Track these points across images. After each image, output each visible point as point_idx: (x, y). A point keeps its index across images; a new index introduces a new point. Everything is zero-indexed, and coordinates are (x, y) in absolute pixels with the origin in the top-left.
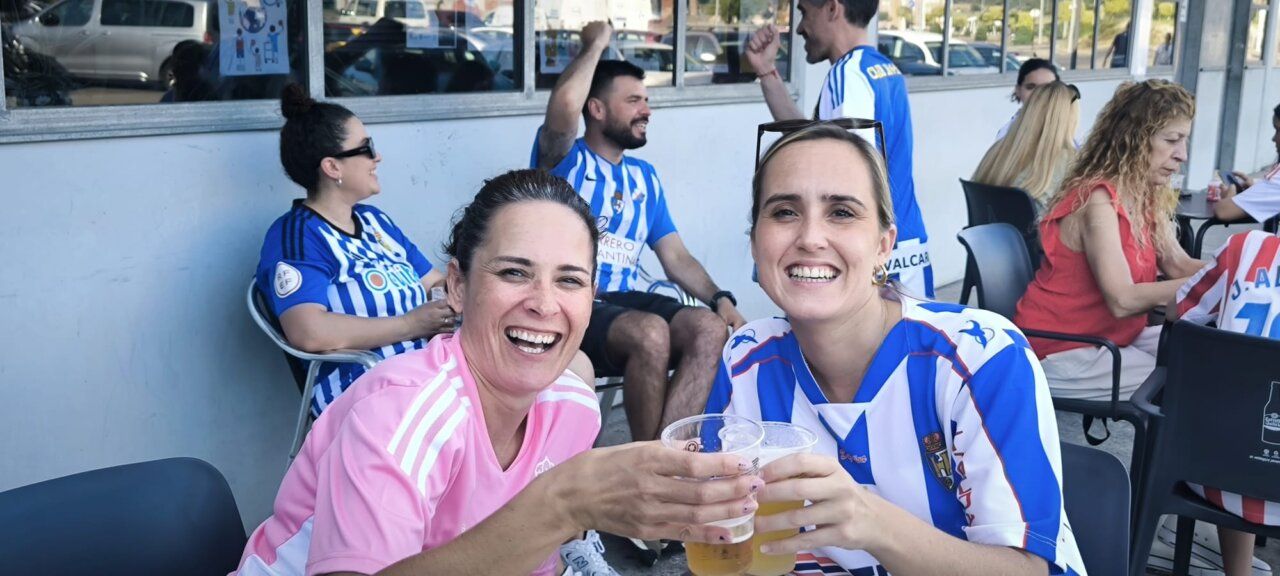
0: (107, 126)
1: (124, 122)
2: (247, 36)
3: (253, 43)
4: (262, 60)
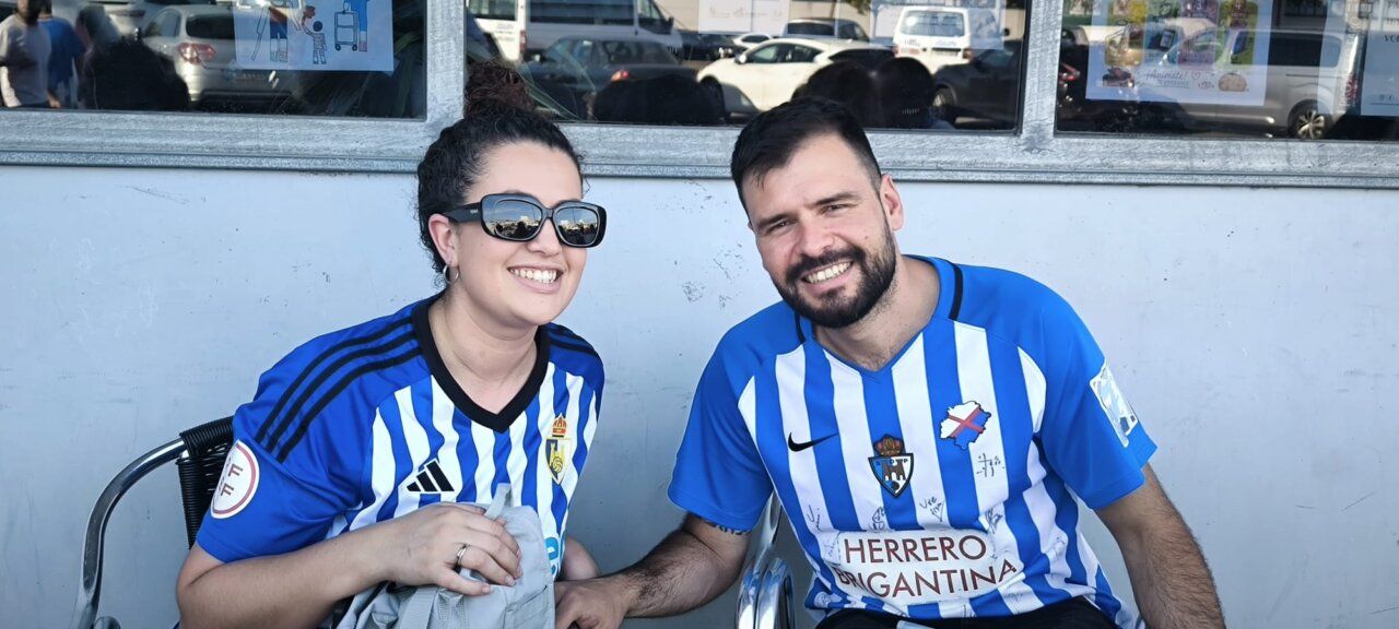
4: (330, 43)
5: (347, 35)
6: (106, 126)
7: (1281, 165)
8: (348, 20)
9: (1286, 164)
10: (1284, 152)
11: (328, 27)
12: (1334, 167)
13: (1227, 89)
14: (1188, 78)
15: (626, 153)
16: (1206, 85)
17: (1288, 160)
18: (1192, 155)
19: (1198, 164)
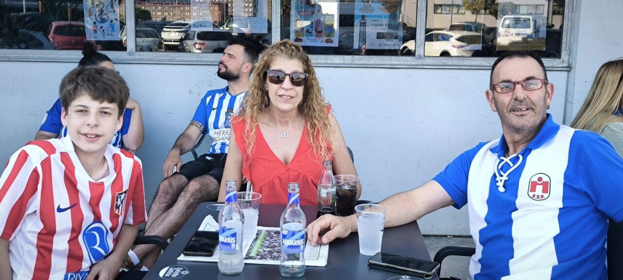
0: (28, 57)
1: (35, 56)
2: (99, 25)
3: (102, 27)
4: (106, 35)
5: (110, 32)
6: (57, 53)
7: (342, 62)
8: (110, 29)
9: (343, 61)
10: (342, 58)
11: (106, 31)
12: (357, 62)
13: (328, 42)
14: (317, 40)
15: (173, 59)
16: (322, 41)
17: (344, 60)
18: (317, 59)
19: (319, 61)
